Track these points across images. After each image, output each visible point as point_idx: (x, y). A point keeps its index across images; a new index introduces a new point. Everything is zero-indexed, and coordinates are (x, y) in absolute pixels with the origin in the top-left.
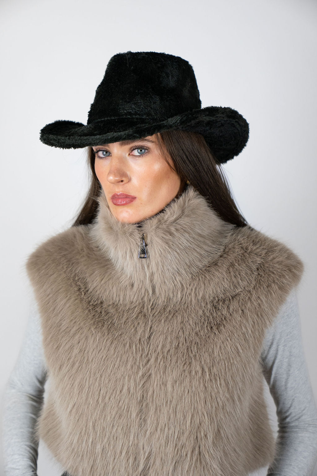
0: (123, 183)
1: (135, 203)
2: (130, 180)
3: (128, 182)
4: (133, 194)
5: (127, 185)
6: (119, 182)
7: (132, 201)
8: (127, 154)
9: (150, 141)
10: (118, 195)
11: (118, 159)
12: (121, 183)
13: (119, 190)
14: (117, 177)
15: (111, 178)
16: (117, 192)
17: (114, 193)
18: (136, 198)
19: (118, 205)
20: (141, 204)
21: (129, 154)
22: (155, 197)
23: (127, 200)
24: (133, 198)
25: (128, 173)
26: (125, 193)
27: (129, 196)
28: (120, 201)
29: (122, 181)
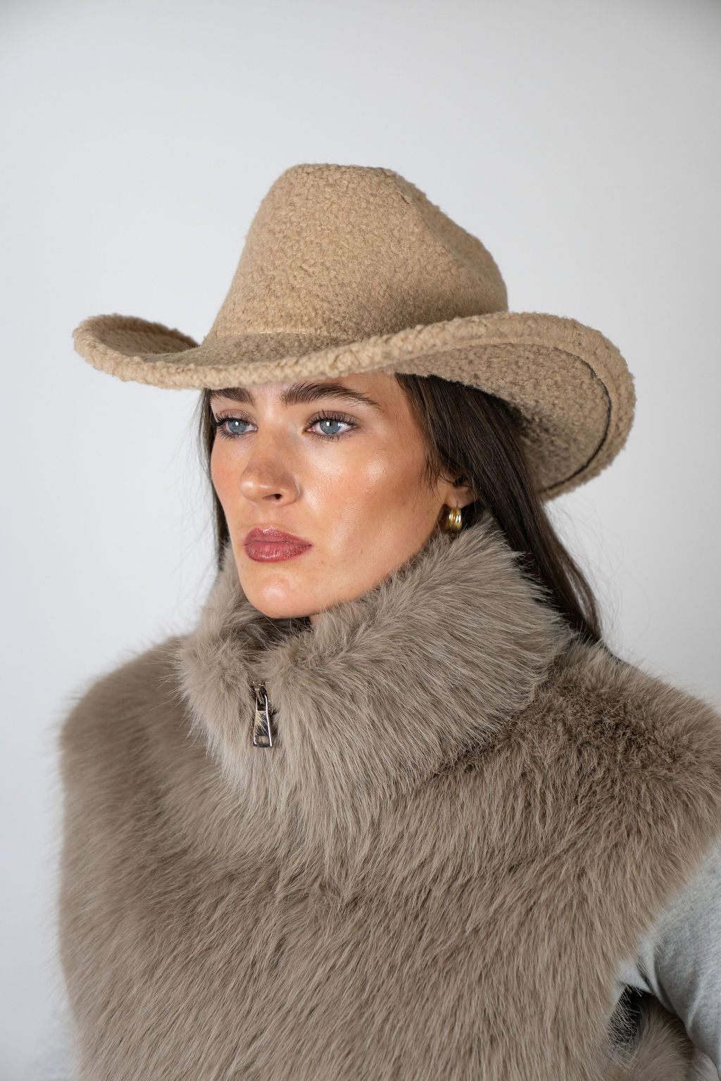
0: (282, 501)
1: (307, 559)
2: (298, 496)
3: (295, 501)
4: (304, 534)
5: (290, 508)
6: (268, 497)
7: (300, 553)
8: (301, 428)
9: (364, 399)
10: (264, 535)
11: (274, 438)
12: (275, 503)
13: (269, 518)
14: (265, 484)
15: (250, 484)
16: (261, 524)
17: (251, 529)
18: (310, 546)
19: (262, 560)
20: (323, 563)
21: (305, 431)
22: (362, 552)
23: (287, 549)
24: (302, 547)
25: (297, 478)
26: (282, 530)
27: (294, 538)
28: (267, 549)
29: (278, 496)
